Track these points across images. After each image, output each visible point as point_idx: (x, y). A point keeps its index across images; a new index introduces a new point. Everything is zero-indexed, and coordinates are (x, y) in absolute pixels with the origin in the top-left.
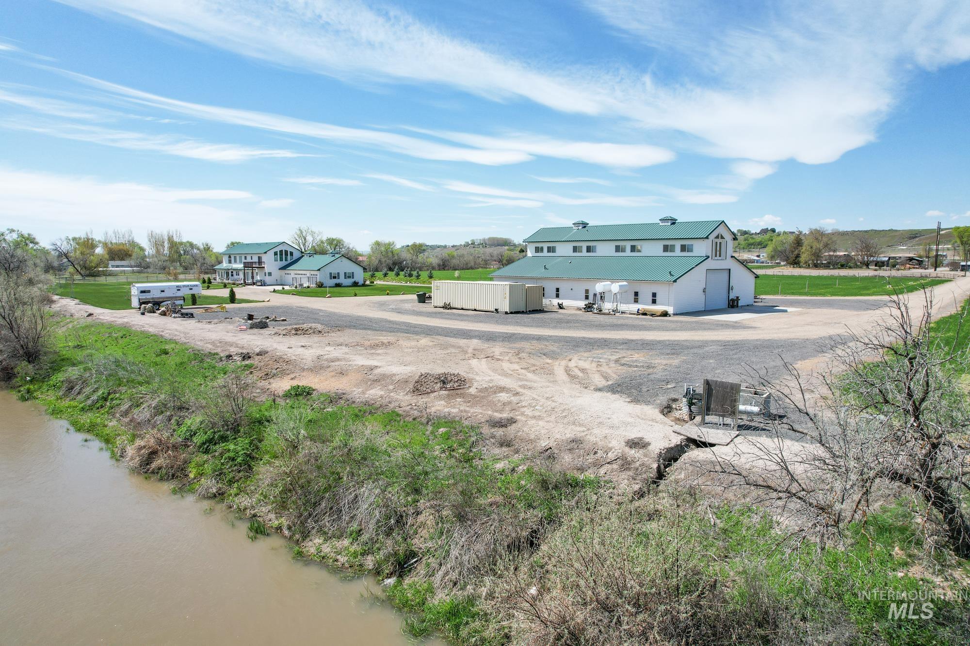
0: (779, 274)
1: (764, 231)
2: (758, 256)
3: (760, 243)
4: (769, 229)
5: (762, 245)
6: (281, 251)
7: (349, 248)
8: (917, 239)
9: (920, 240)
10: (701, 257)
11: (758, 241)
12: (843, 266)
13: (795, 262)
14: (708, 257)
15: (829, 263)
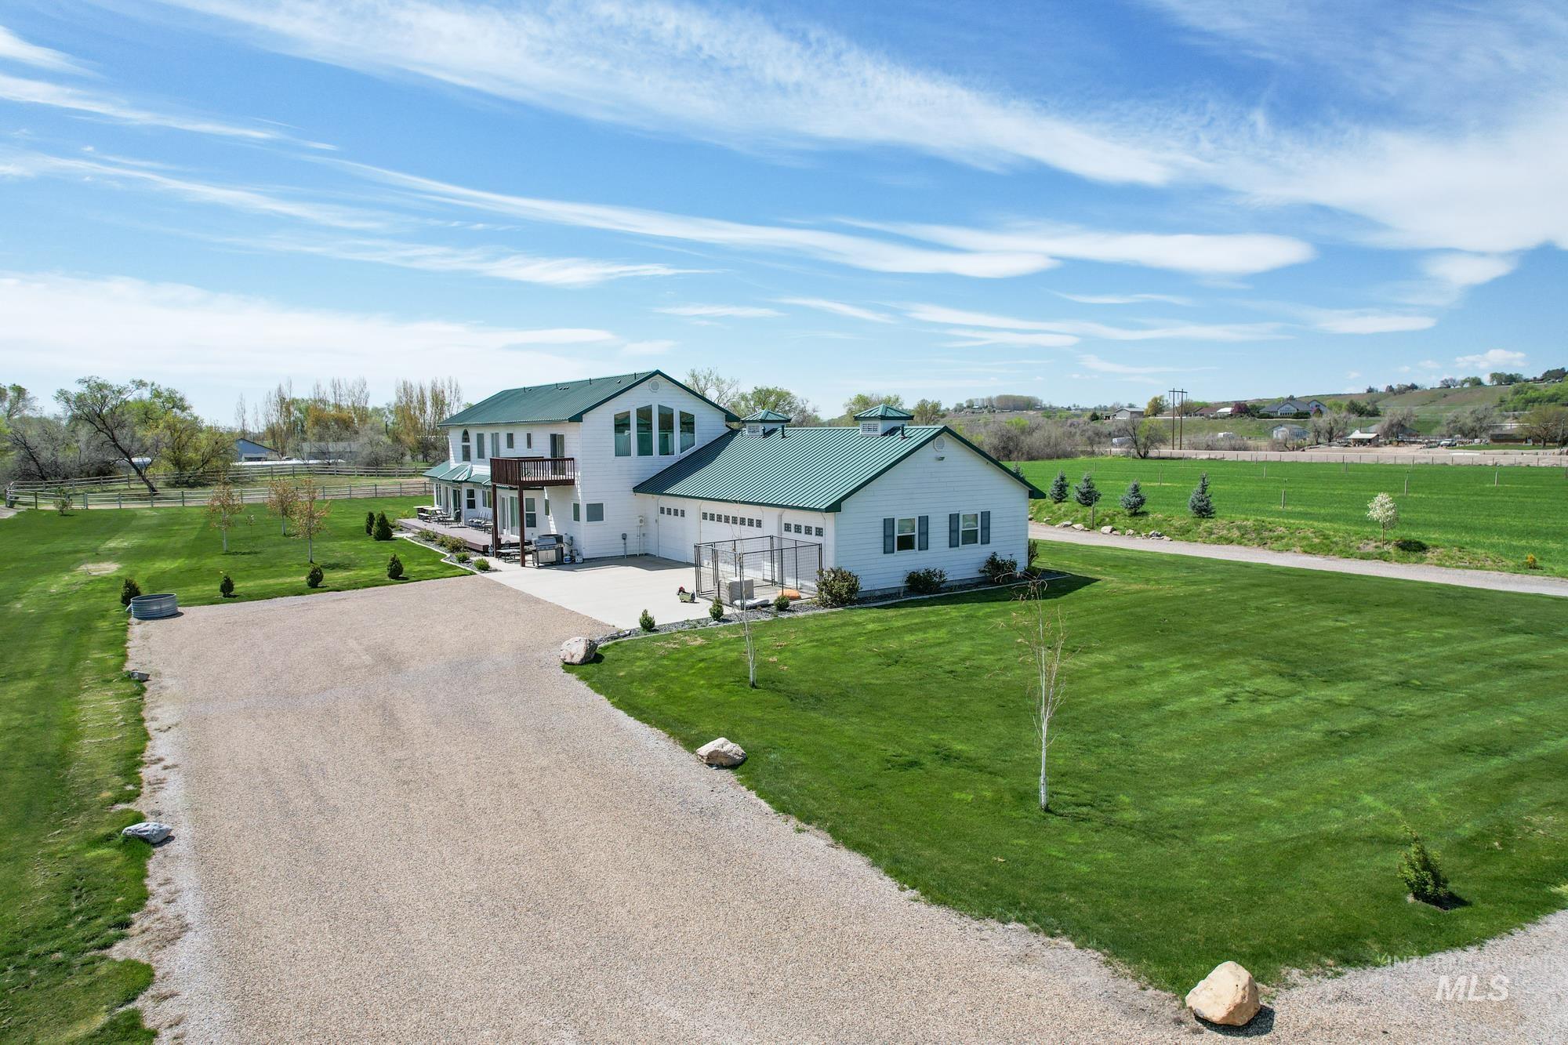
6: (644, 414)
7: (803, 411)
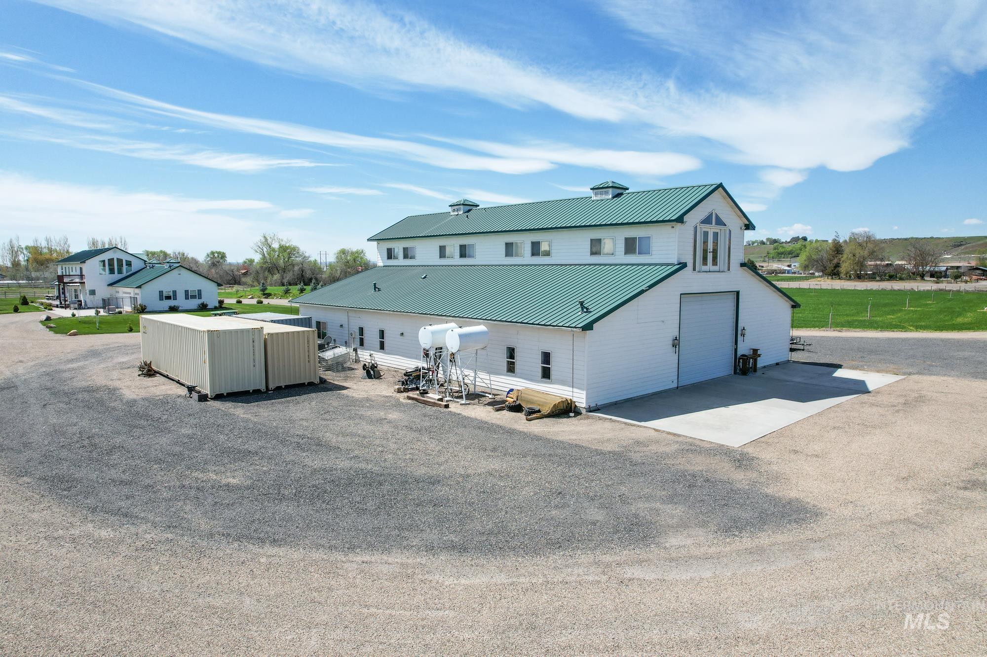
0: (817, 287)
1: (795, 240)
2: (789, 266)
3: (790, 253)
4: (800, 237)
5: (794, 255)
6: (111, 261)
8: (963, 247)
9: (967, 248)
10: (668, 265)
11: (789, 249)
12: (892, 278)
13: (835, 273)
14: (683, 266)
15: (874, 274)
